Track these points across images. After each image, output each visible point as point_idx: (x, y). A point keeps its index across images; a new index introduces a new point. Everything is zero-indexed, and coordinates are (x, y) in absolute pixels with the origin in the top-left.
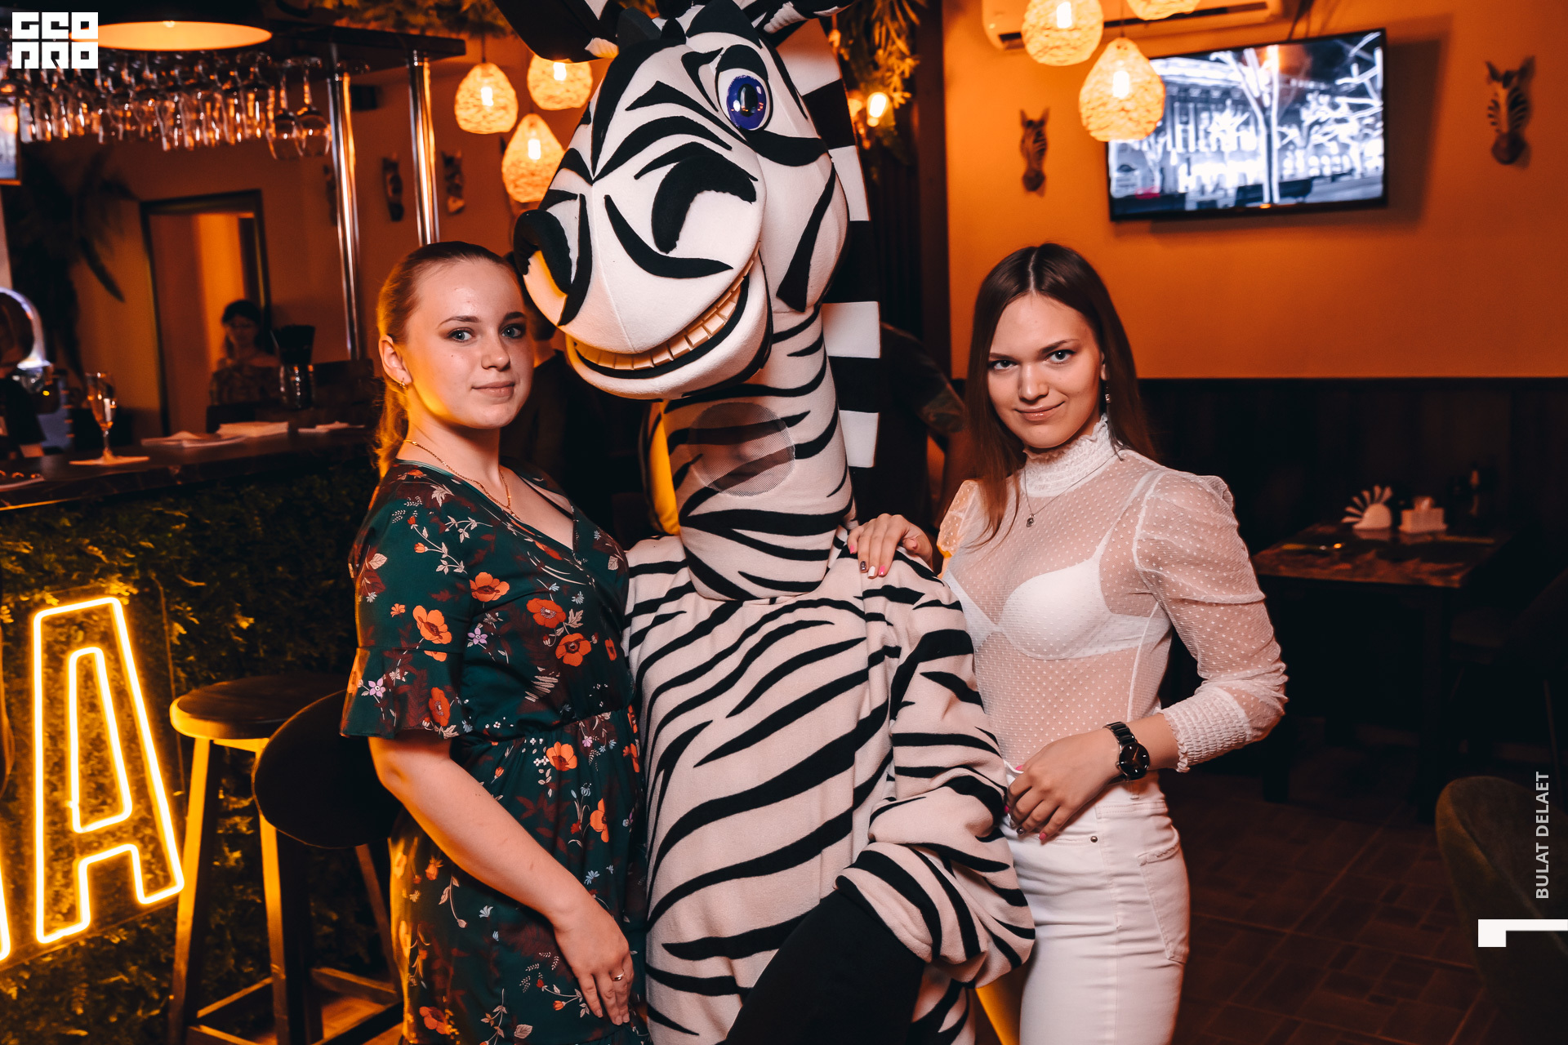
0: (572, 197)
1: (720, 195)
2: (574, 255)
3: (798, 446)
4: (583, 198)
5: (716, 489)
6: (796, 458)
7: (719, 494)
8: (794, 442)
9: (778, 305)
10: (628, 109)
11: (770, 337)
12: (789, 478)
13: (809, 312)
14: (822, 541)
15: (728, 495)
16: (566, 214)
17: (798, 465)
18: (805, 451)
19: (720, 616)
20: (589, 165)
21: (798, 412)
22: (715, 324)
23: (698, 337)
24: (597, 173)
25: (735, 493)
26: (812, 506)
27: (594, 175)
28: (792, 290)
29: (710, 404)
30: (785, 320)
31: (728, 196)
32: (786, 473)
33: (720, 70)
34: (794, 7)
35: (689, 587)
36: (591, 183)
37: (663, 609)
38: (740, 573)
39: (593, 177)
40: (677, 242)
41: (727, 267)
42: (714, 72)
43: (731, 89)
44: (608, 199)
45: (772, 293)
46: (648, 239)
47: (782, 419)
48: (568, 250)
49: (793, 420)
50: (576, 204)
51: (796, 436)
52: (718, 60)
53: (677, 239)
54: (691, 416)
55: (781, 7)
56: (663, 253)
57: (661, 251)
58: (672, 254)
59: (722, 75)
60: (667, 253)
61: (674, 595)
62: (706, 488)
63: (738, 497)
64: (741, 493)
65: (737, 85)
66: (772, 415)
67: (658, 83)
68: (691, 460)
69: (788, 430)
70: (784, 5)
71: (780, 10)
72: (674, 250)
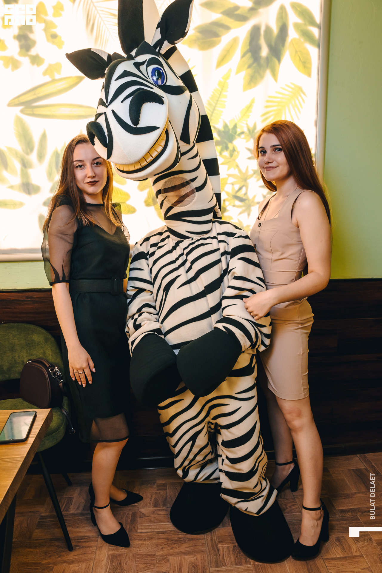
0: (102, 114)
2: (106, 134)
3: (196, 188)
4: (105, 113)
5: (173, 206)
6: (196, 192)
7: (174, 208)
8: (194, 187)
9: (181, 143)
10: (115, 80)
11: (180, 154)
13: (192, 144)
15: (177, 207)
16: (101, 120)
17: (197, 194)
18: (199, 189)
19: (177, 244)
20: (106, 102)
21: (194, 177)
22: (160, 149)
23: (155, 154)
24: (109, 103)
25: (179, 207)
26: (204, 206)
27: (107, 104)
28: (185, 137)
29: (166, 180)
30: (184, 147)
32: (194, 197)
33: (147, 67)
34: (168, 42)
35: (168, 237)
36: (107, 107)
37: (160, 245)
38: (186, 231)
39: (107, 105)
40: (139, 122)
41: (158, 128)
42: (146, 68)
43: (152, 72)
44: (113, 111)
45: (179, 139)
46: (129, 122)
47: (190, 180)
48: (104, 133)
49: (193, 180)
50: (103, 116)
51: (195, 185)
52: (146, 63)
53: (139, 120)
54: (161, 185)
55: (164, 43)
56: (135, 127)
57: (134, 126)
58: (139, 126)
59: (148, 68)
60: (137, 126)
61: (163, 240)
62: (170, 206)
63: (181, 208)
64: (182, 206)
65: (154, 70)
66: (186, 179)
67: (125, 70)
68: (164, 199)
69: (192, 183)
70: (165, 42)
71: (164, 44)
72: (139, 124)
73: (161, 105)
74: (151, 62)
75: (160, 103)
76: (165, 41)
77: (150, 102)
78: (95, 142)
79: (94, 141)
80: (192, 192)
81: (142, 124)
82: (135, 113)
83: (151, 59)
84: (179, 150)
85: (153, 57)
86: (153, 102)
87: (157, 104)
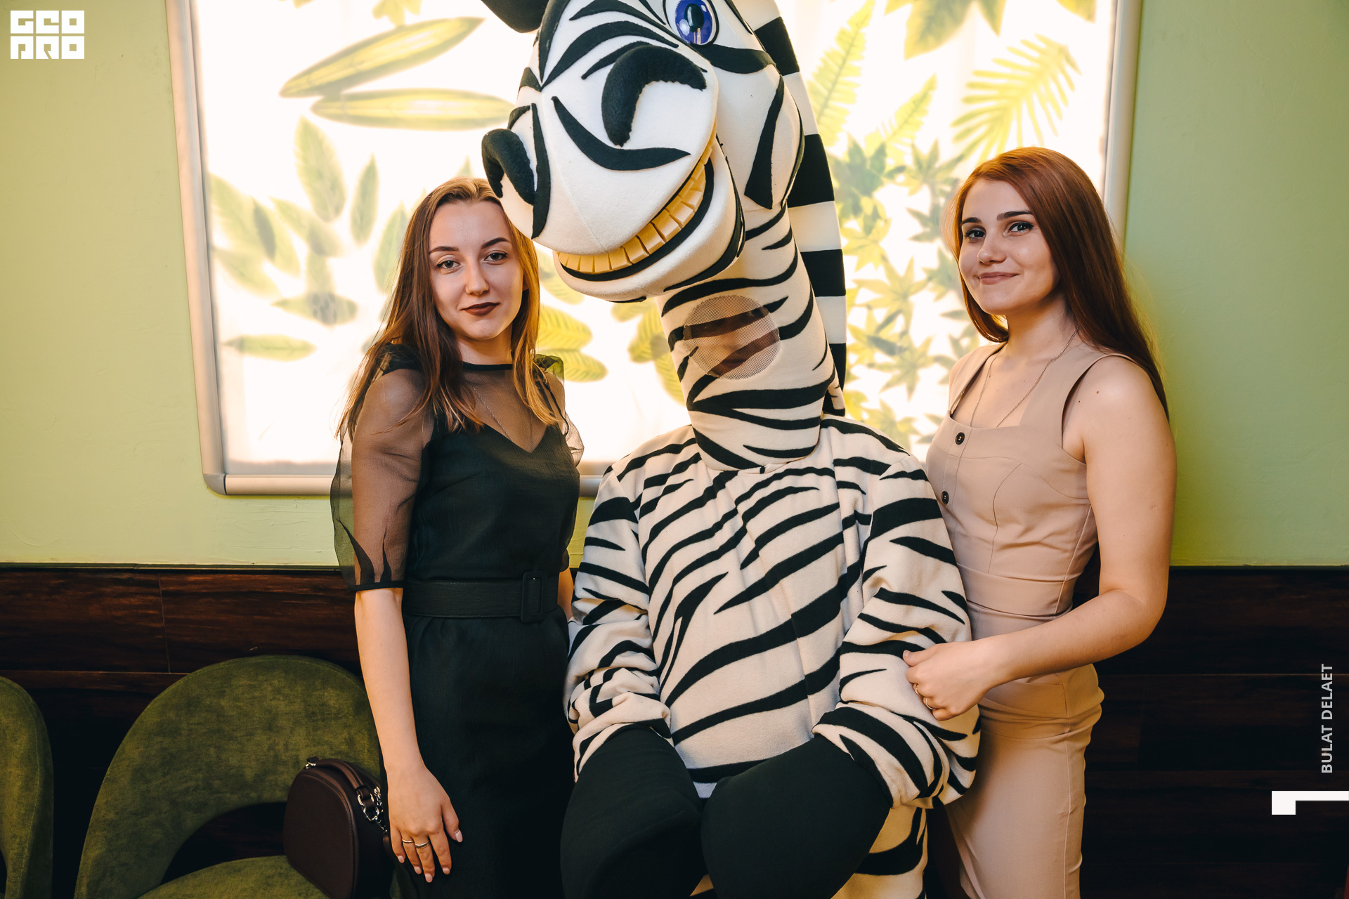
0: (526, 109)
1: (669, 84)
2: (533, 164)
3: (781, 329)
4: (534, 108)
5: (714, 375)
6: (781, 339)
7: (717, 379)
8: (776, 326)
9: (747, 204)
10: (572, 20)
11: (742, 234)
12: (777, 358)
13: (776, 209)
15: (725, 379)
17: (782, 345)
18: (789, 332)
19: (720, 482)
20: (539, 73)
21: (777, 299)
22: (685, 215)
23: (670, 229)
24: (546, 78)
25: (731, 377)
26: (800, 380)
27: (542, 81)
28: (758, 187)
29: (698, 302)
30: (755, 215)
31: (677, 85)
32: (775, 351)
35: (696, 458)
36: (540, 89)
37: (671, 481)
39: (541, 84)
40: (631, 134)
41: (684, 154)
43: (678, 9)
44: (556, 100)
45: (741, 192)
46: (601, 135)
47: (765, 306)
48: (528, 161)
49: (773, 307)
50: (529, 114)
51: (778, 320)
53: (629, 129)
54: (683, 314)
56: (618, 147)
57: (616, 144)
58: (628, 146)
60: (622, 145)
61: (681, 468)
62: (705, 376)
63: (734, 381)
64: (737, 377)
65: (683, 5)
66: (753, 303)
68: (689, 353)
69: (771, 315)
72: (628, 141)
73: (697, 91)
75: (693, 86)
77: (666, 81)
78: (503, 190)
79: (502, 186)
80: (770, 339)
81: (638, 140)
82: (620, 105)
84: (740, 223)
86: (673, 82)
87: (687, 88)
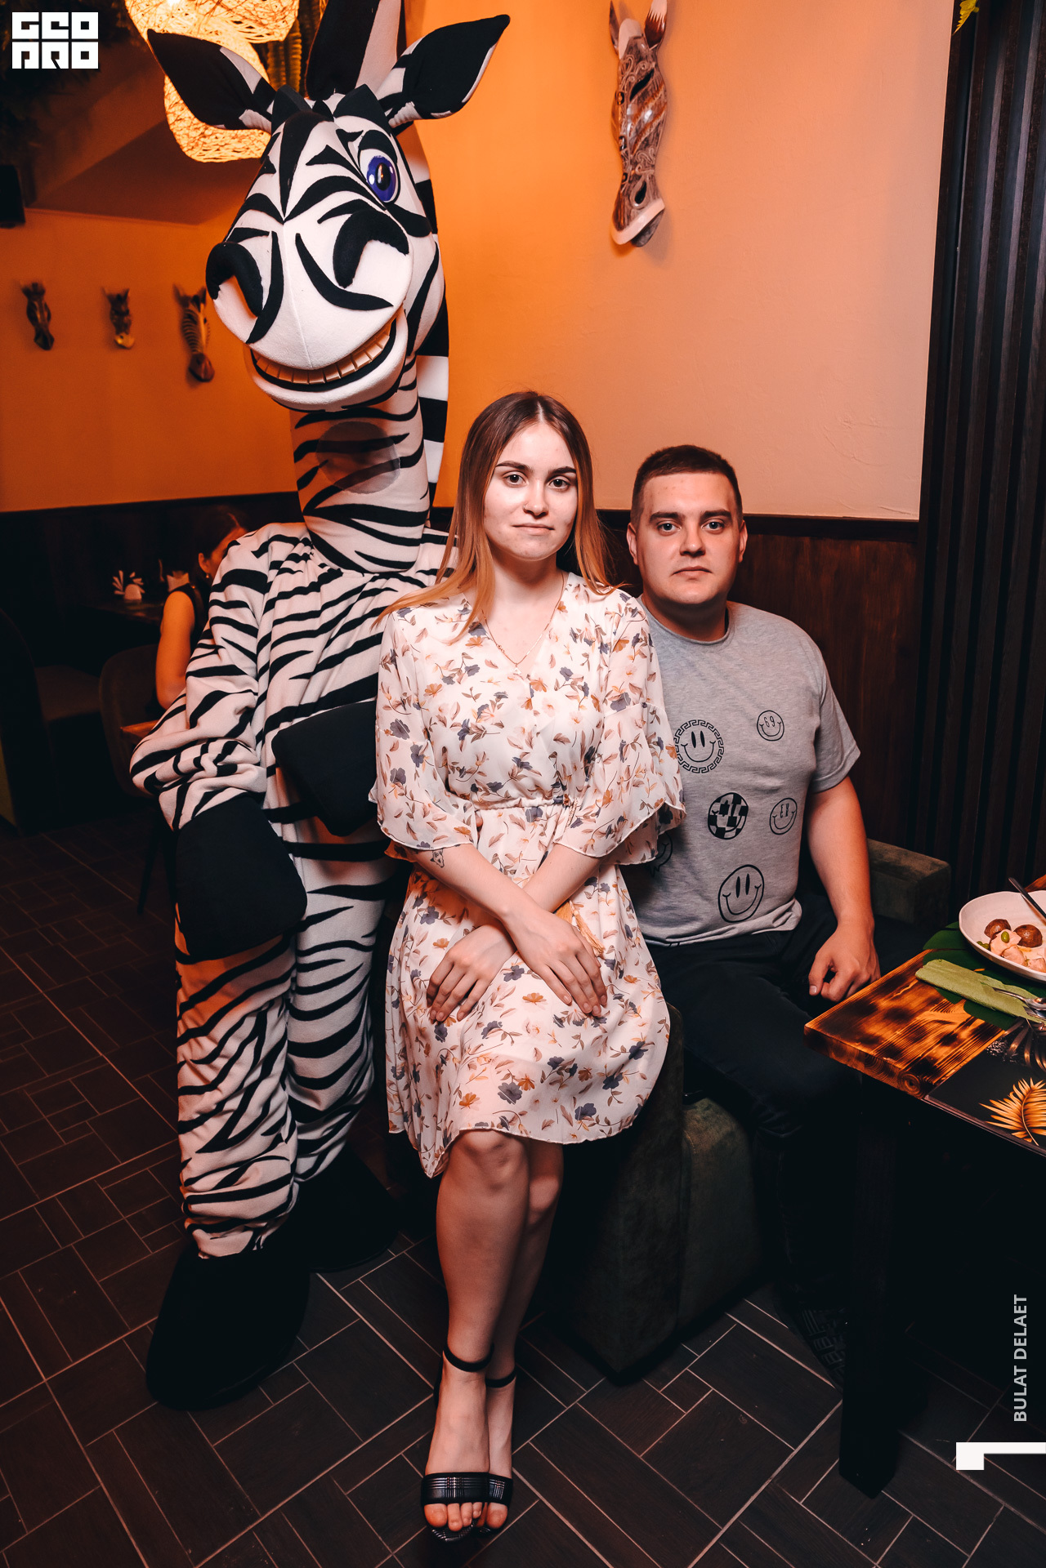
0: (266, 234)
2: (266, 283)
3: (403, 457)
4: (275, 235)
5: (340, 487)
6: (402, 466)
7: (343, 491)
8: (398, 456)
10: (306, 165)
12: (396, 483)
14: (414, 532)
16: (258, 250)
17: (402, 471)
18: (407, 462)
19: (326, 578)
20: (279, 208)
21: (403, 433)
24: (288, 214)
25: (357, 491)
26: (408, 505)
27: (284, 216)
32: (395, 477)
33: (362, 147)
34: (415, 107)
36: (282, 222)
38: (356, 552)
39: (283, 219)
40: (353, 279)
41: (389, 305)
42: (357, 150)
43: (371, 165)
46: (330, 274)
47: (390, 437)
48: (259, 279)
49: (397, 439)
50: (269, 239)
51: (401, 450)
52: (359, 139)
53: (353, 276)
54: (320, 430)
55: (404, 106)
56: (342, 288)
57: (340, 285)
58: (349, 289)
59: (362, 152)
60: (345, 287)
62: (331, 486)
63: (357, 494)
64: (360, 492)
65: (375, 163)
67: (327, 146)
69: (395, 446)
70: (407, 104)
71: (403, 108)
72: (350, 285)
74: (371, 140)
75: (400, 250)
76: (409, 102)
77: (382, 242)
78: (220, 293)
79: (219, 290)
80: (390, 466)
81: (357, 287)
82: (348, 255)
83: (371, 133)
85: (376, 129)
86: (386, 243)
87: (394, 250)
